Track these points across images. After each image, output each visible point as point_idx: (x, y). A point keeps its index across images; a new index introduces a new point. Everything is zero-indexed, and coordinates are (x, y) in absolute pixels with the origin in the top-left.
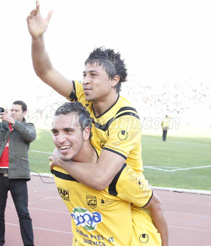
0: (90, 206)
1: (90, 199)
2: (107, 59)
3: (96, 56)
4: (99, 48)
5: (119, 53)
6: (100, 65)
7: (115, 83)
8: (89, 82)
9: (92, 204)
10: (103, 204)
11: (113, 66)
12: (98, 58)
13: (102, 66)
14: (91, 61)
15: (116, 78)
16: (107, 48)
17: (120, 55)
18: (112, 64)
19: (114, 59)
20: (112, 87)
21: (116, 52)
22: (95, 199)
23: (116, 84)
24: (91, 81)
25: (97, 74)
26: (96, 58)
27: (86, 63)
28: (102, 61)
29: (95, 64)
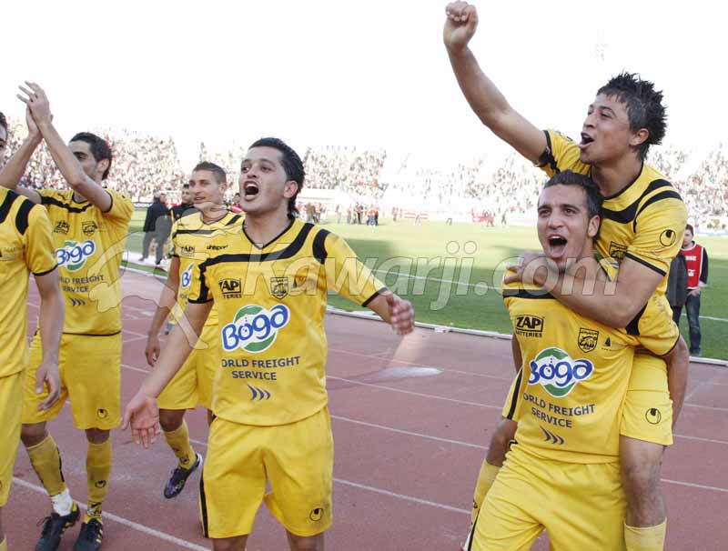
0: (582, 347)
1: (585, 335)
2: (638, 97)
3: (620, 85)
4: (631, 74)
5: (662, 94)
6: (622, 101)
7: (637, 141)
8: (594, 125)
9: (586, 344)
10: (607, 348)
11: (644, 110)
12: (622, 90)
13: (625, 104)
14: (610, 90)
15: (642, 134)
16: (644, 78)
17: (662, 96)
18: (643, 107)
19: (650, 99)
20: (630, 146)
21: (656, 89)
22: (595, 336)
23: (637, 143)
24: (597, 125)
25: (612, 115)
26: (619, 88)
27: (600, 91)
28: (627, 95)
29: (614, 97)
